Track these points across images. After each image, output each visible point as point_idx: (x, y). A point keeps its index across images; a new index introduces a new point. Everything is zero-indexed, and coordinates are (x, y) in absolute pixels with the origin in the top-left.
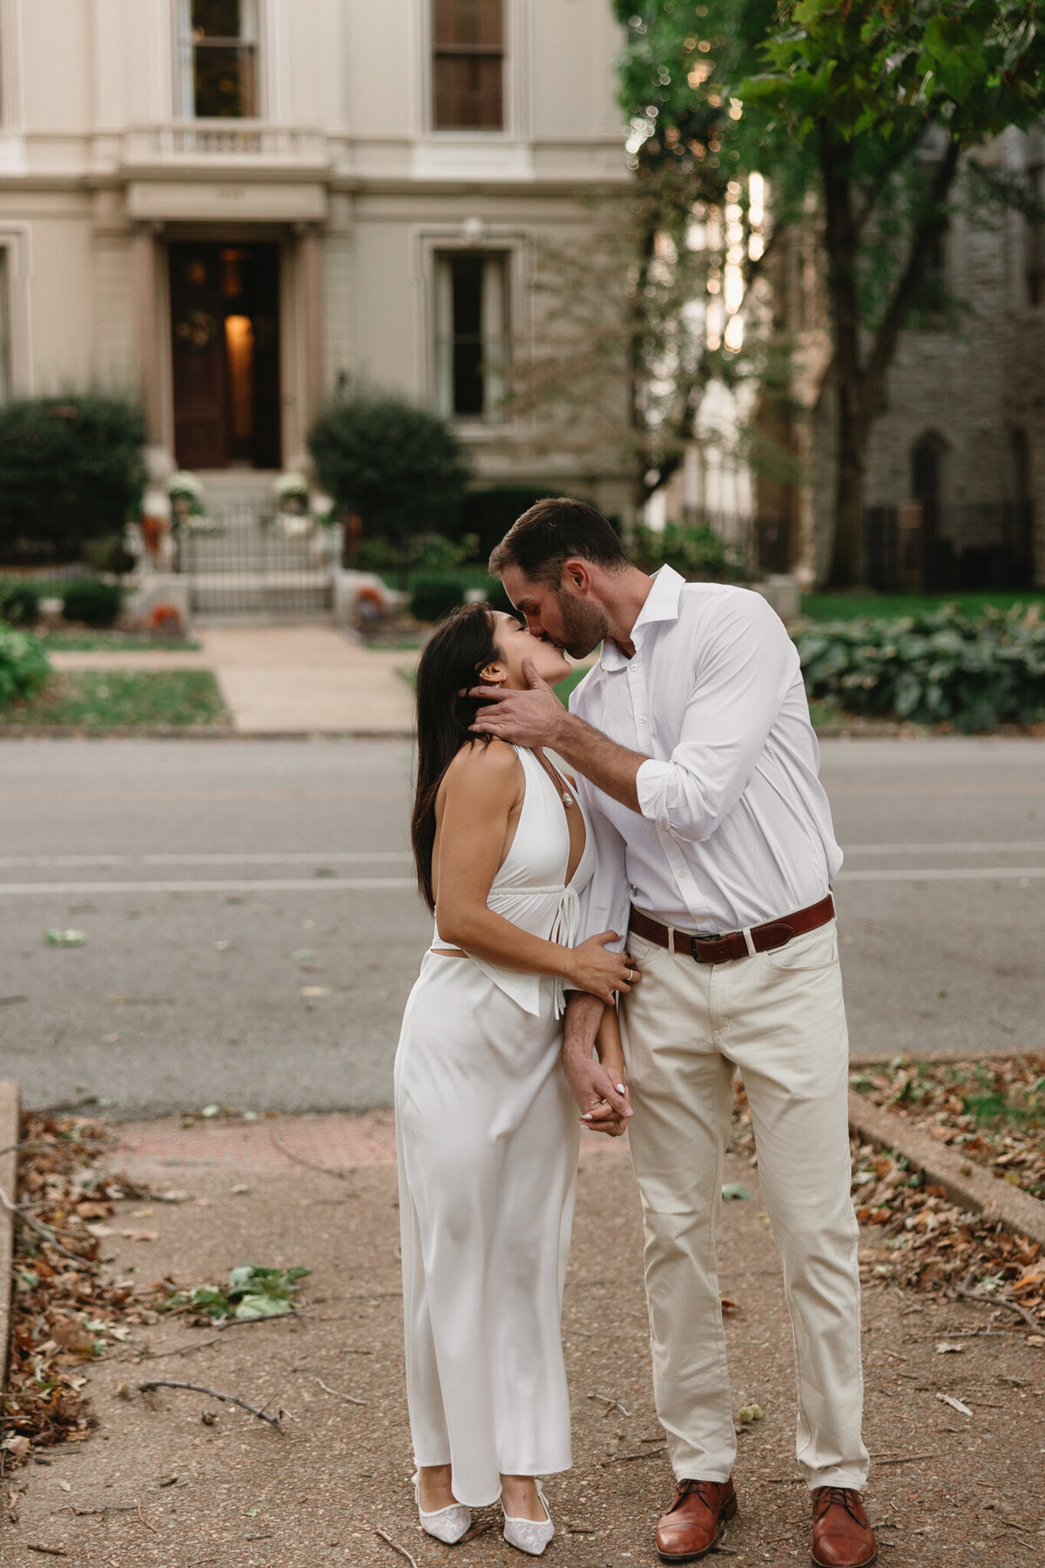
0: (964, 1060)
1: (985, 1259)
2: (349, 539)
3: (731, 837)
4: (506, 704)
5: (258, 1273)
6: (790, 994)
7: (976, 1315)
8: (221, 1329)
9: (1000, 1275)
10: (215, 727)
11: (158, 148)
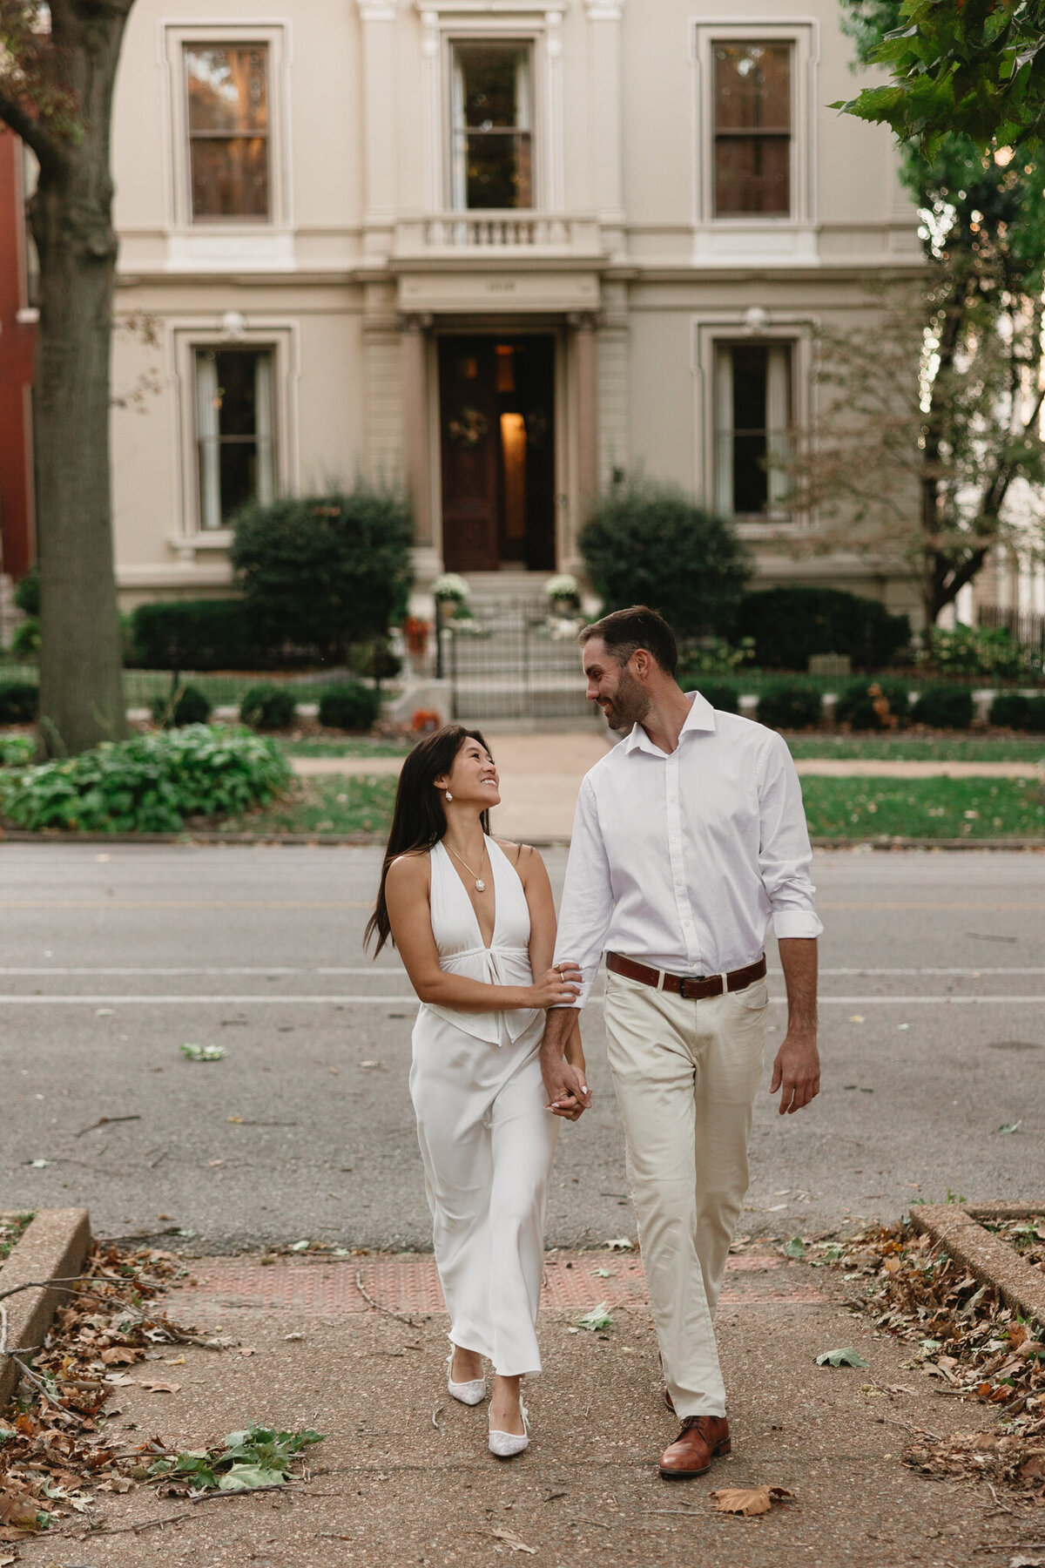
5: (257, 1437)
8: (197, 1502)
11: (427, 240)
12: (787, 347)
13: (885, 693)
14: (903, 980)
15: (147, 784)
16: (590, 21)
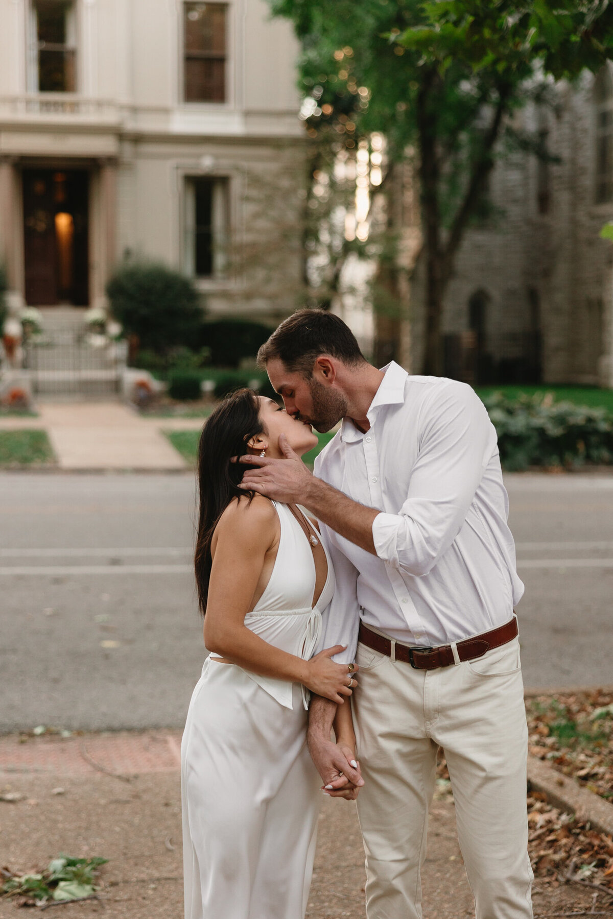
0: (543, 695)
1: (582, 851)
2: (132, 350)
3: (444, 572)
4: (265, 469)
5: (71, 863)
6: (487, 694)
7: (581, 896)
8: (43, 909)
9: (594, 864)
10: (48, 465)
11: (14, 110)
12: (224, 181)
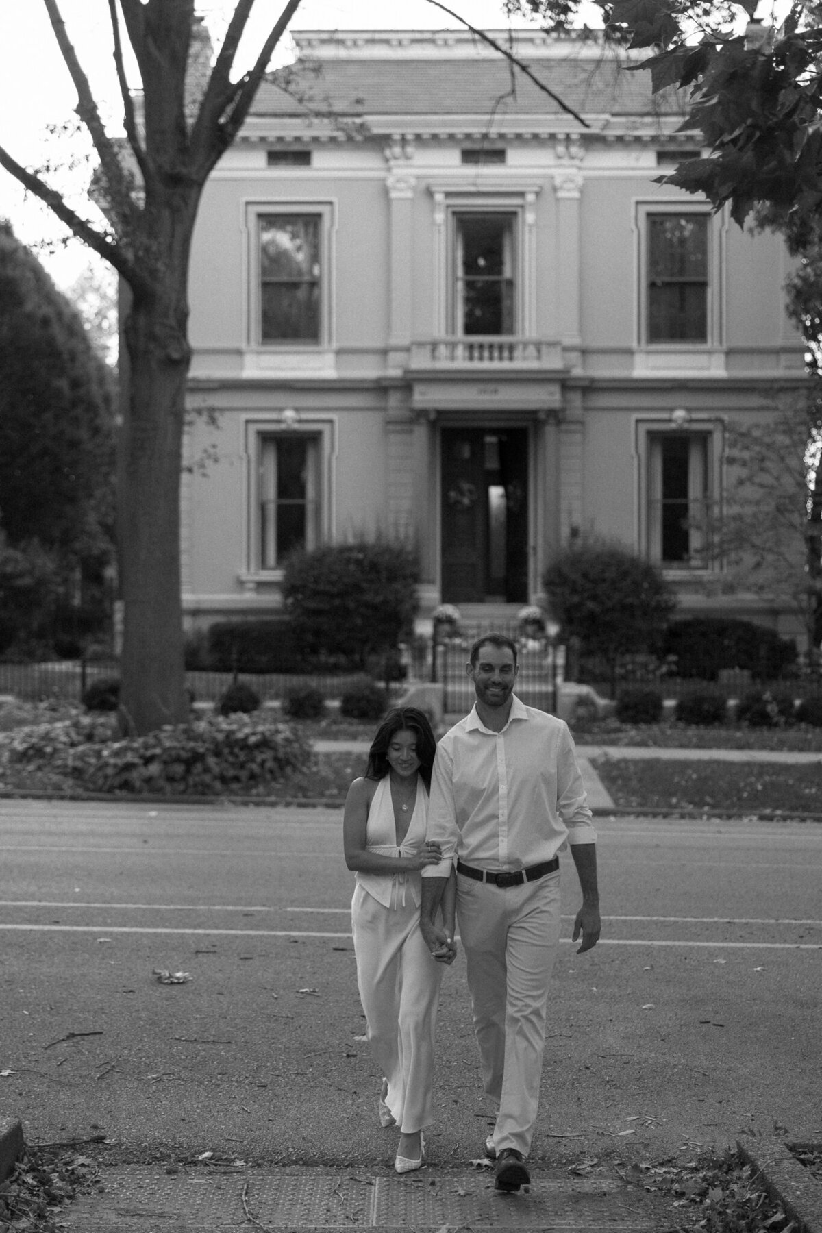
2: (570, 657)
11: (434, 357)
12: (704, 438)
13: (775, 699)
14: (763, 928)
15: (197, 758)
16: (557, 200)
